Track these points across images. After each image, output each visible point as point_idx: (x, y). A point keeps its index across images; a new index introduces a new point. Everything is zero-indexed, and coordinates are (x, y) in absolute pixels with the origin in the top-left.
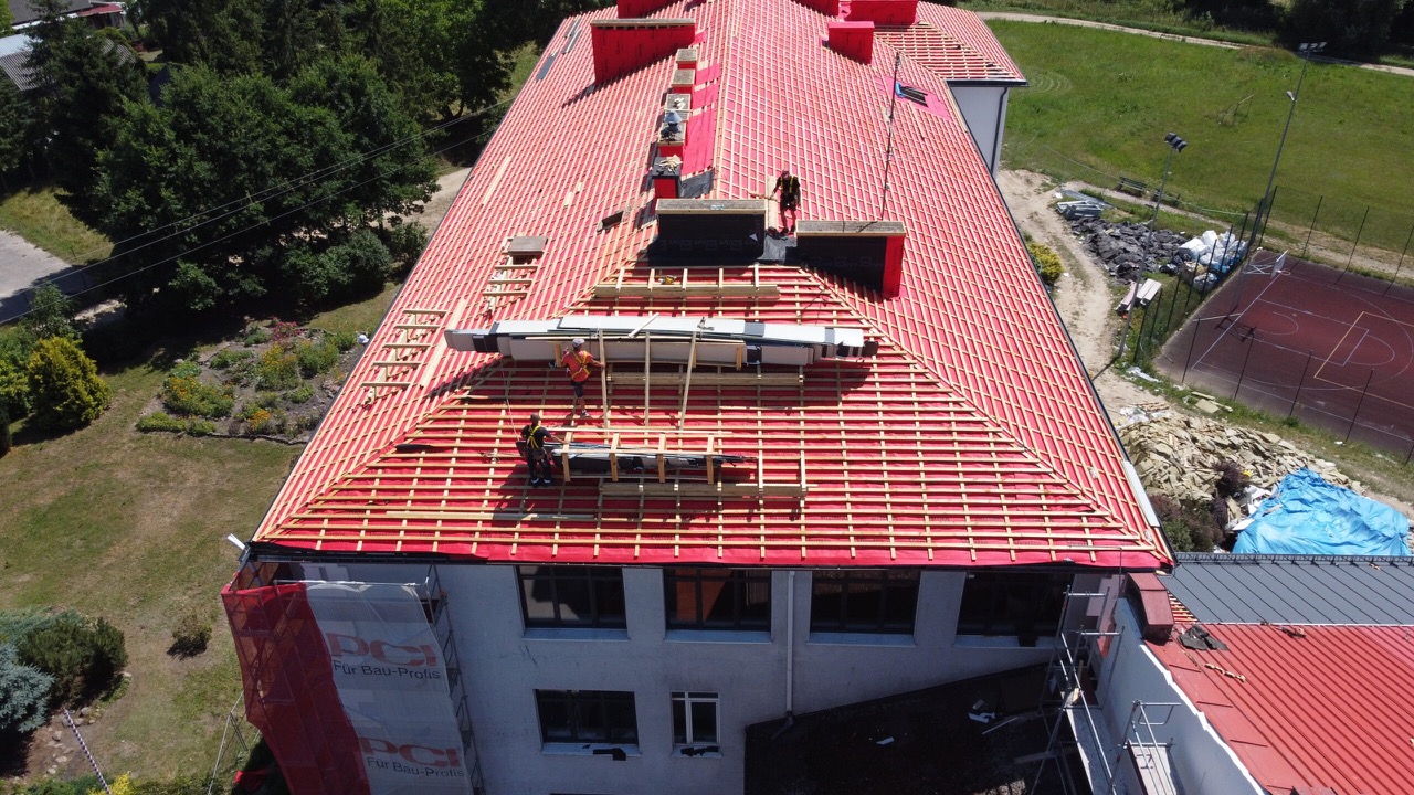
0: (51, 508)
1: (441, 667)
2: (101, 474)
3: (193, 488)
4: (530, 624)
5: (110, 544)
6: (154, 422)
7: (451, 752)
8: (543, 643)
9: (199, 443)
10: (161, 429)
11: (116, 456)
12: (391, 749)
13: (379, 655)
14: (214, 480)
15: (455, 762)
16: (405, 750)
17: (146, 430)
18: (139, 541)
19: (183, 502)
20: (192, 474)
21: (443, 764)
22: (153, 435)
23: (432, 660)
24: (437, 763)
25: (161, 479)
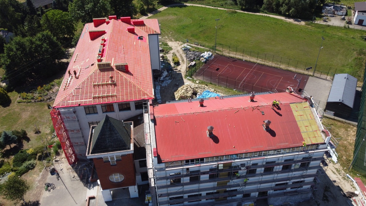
0: (6, 116)
1: (76, 119)
2: (13, 110)
3: (30, 111)
4: (87, 114)
5: (18, 120)
6: (20, 101)
7: (79, 130)
8: (88, 116)
9: (29, 104)
10: (22, 102)
11: (14, 108)
12: (71, 131)
13: (69, 118)
14: (33, 109)
15: (79, 132)
16: (73, 131)
17: (19, 102)
18: (23, 120)
19: (29, 113)
20: (30, 109)
21: (78, 132)
22: (20, 103)
23: (75, 118)
24: (77, 132)
25: (24, 110)
